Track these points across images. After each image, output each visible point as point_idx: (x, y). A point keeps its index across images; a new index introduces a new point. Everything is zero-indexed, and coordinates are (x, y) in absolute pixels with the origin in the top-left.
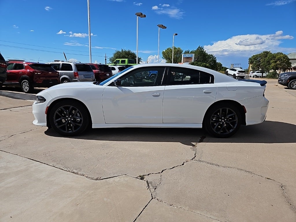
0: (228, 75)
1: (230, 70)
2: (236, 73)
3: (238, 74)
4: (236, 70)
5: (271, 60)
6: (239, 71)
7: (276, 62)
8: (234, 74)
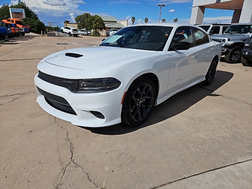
0: (63, 33)
1: (65, 28)
2: (71, 31)
3: (73, 32)
4: (70, 29)
5: (92, 21)
6: (73, 30)
7: (96, 23)
8: (69, 32)
